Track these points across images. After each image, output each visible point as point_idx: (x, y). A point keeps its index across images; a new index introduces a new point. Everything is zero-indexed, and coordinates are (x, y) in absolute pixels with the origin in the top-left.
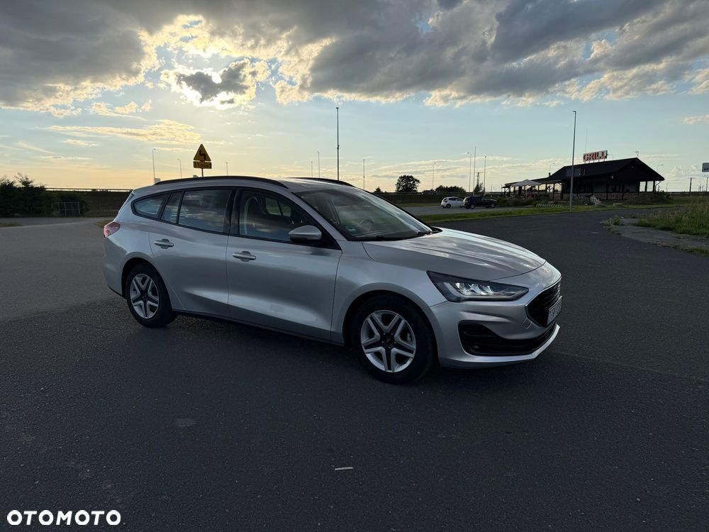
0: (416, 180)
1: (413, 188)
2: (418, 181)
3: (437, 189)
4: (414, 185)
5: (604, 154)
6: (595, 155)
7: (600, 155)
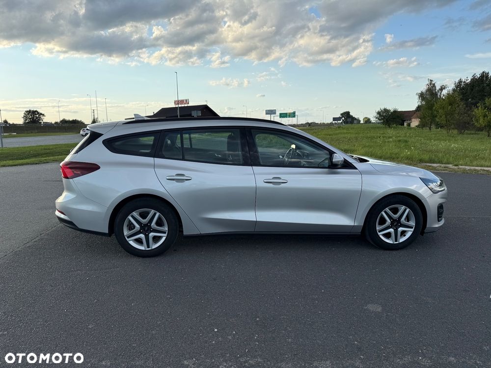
0: (41, 114)
1: (39, 120)
2: (43, 115)
3: (61, 122)
4: (40, 118)
5: (187, 101)
6: (182, 102)
7: (185, 102)
